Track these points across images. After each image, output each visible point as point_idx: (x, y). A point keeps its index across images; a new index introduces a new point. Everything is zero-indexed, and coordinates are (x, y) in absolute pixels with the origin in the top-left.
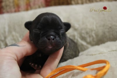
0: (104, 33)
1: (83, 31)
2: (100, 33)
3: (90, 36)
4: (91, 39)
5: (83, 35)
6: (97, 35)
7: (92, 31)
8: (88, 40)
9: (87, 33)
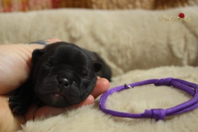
0: (144, 53)
1: (114, 48)
2: (138, 53)
3: (122, 57)
4: (124, 60)
5: (113, 53)
6: (133, 56)
7: (127, 49)
8: (120, 61)
9: (119, 51)
